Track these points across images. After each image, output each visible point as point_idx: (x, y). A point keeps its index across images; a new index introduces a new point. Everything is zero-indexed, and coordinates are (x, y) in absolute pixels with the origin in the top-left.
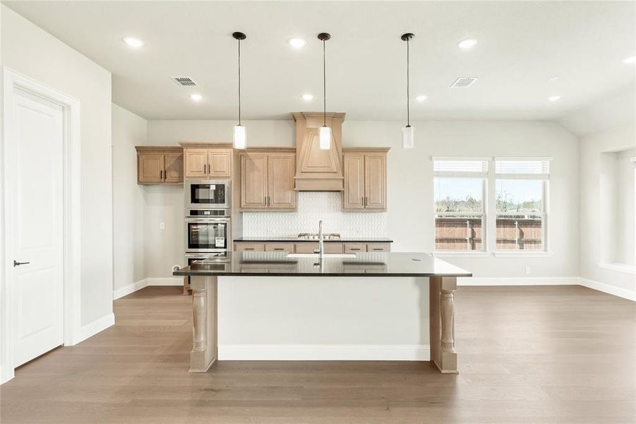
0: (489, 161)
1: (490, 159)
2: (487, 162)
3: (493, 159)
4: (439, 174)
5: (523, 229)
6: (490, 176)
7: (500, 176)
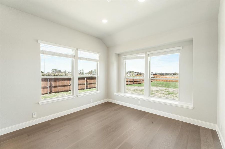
0: (75, 50)
1: (76, 49)
2: (74, 50)
3: (77, 49)
4: (44, 52)
5: (87, 80)
6: (76, 57)
7: (80, 58)
